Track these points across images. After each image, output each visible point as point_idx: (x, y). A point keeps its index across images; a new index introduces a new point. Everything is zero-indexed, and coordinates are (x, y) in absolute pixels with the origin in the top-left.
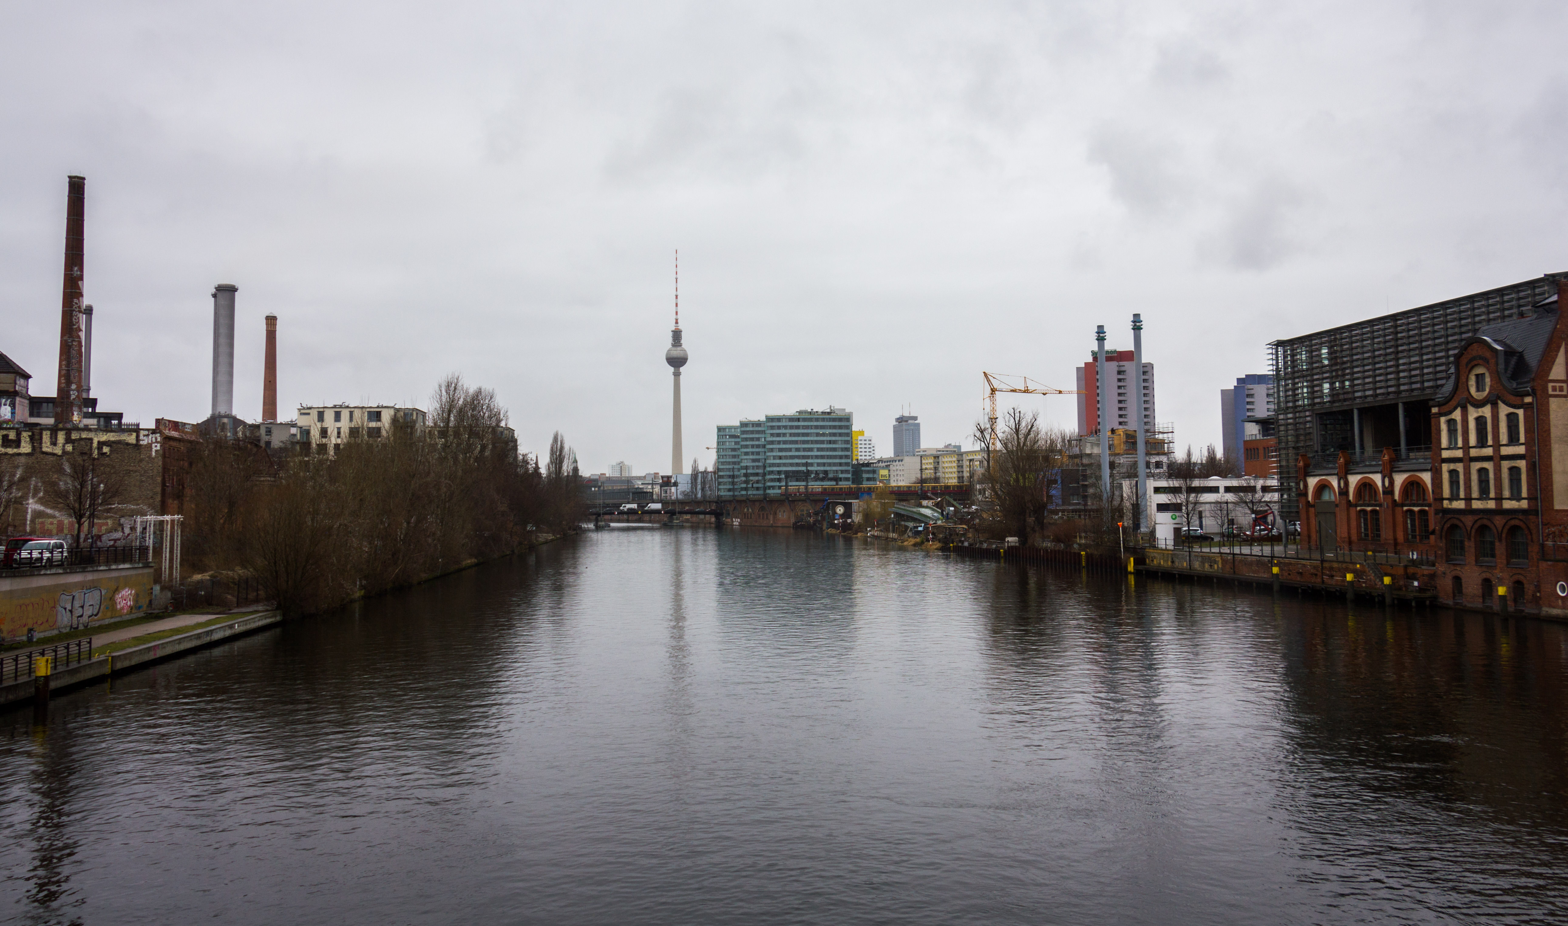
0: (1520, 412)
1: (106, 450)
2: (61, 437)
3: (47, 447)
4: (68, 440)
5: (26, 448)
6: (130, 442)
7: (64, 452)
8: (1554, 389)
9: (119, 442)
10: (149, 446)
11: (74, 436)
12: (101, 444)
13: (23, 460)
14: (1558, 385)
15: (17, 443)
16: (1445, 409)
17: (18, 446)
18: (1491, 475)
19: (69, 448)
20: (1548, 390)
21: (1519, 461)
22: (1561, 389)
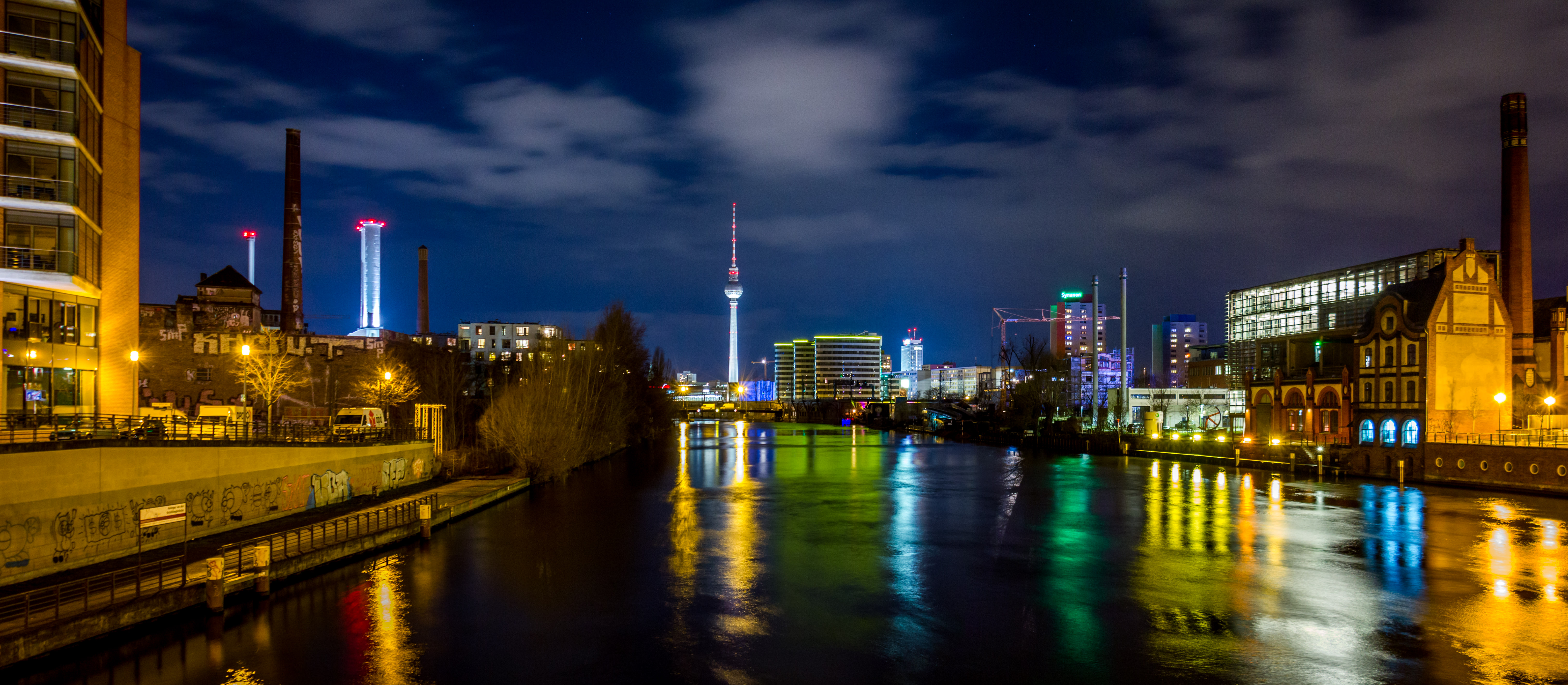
0: (1417, 344)
6: (359, 347)
8: (1440, 328)
14: (1442, 326)
16: (1364, 340)
18: (1394, 386)
20: (1436, 329)
21: (1414, 377)
22: (1444, 329)
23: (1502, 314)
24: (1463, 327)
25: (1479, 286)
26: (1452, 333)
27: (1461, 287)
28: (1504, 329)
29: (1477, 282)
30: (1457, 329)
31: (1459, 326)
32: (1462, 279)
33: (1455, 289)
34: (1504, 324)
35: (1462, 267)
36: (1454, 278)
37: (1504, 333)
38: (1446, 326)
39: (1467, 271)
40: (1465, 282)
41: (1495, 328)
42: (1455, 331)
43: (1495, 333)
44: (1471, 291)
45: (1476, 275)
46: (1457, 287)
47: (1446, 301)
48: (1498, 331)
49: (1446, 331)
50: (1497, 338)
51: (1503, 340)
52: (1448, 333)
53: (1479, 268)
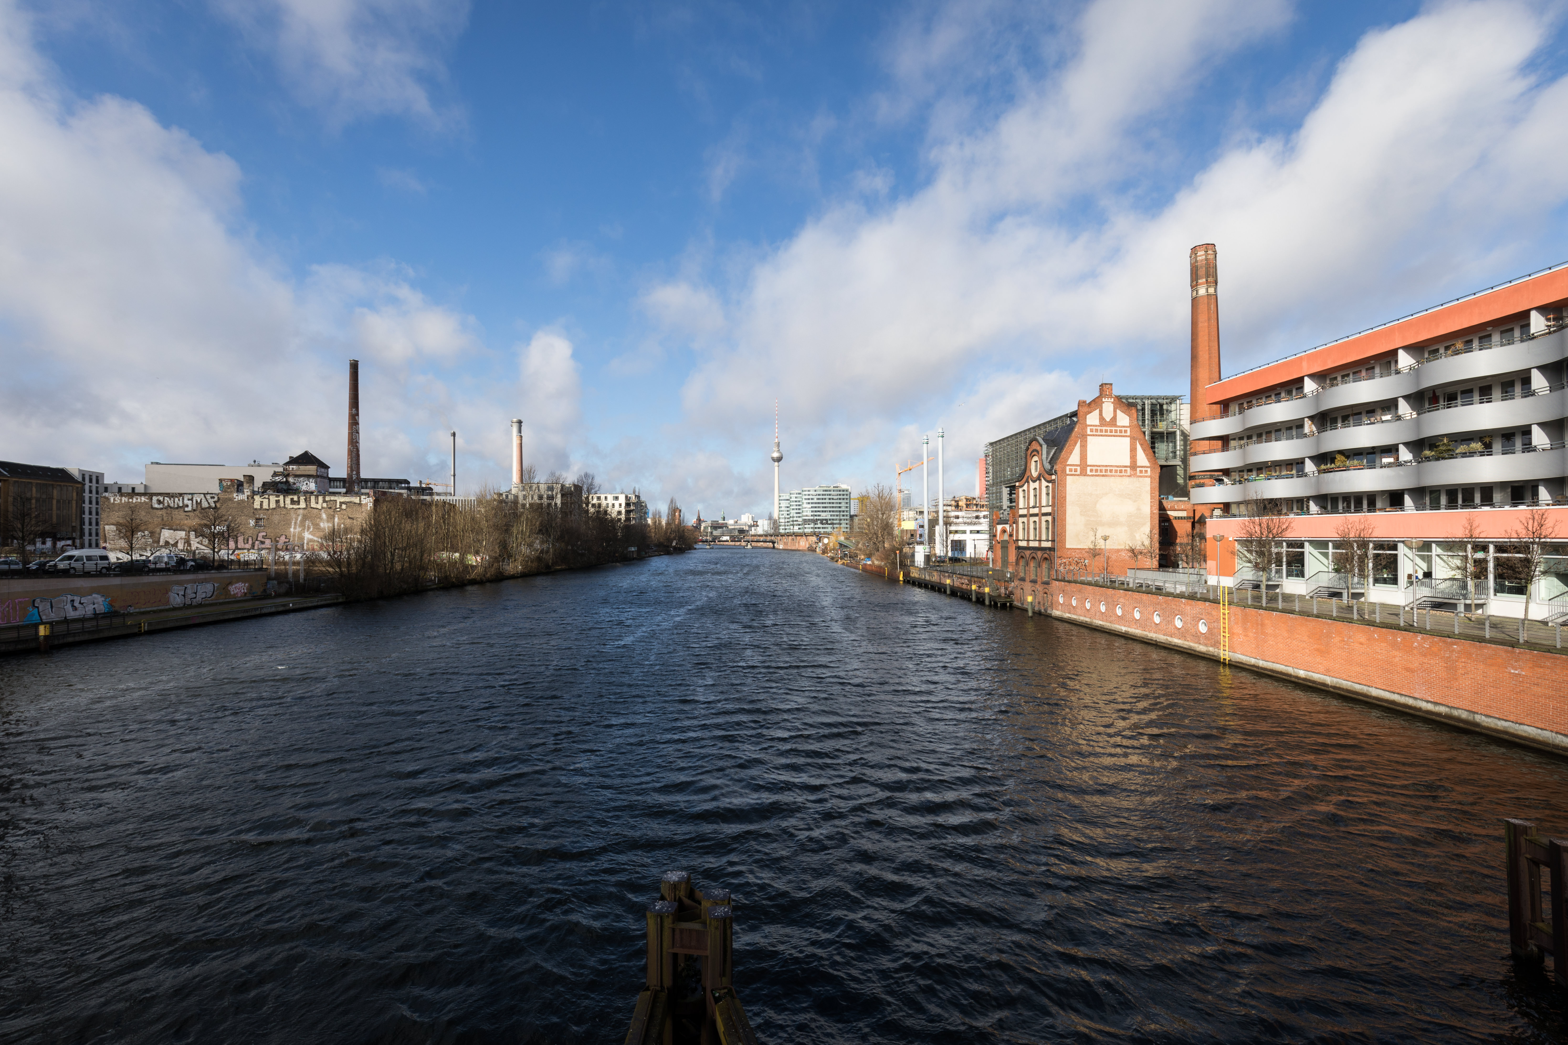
0: (1050, 485)
1: (344, 507)
2: (321, 499)
3: (313, 505)
4: (324, 501)
5: (303, 505)
6: (356, 502)
7: (323, 508)
8: (1071, 470)
9: (350, 502)
10: (366, 504)
11: (327, 498)
12: (341, 503)
13: (301, 511)
14: (1073, 468)
15: (298, 502)
16: (1021, 483)
17: (299, 504)
18: (1038, 526)
19: (325, 505)
20: (1066, 471)
21: (1049, 517)
22: (1076, 470)
23: (1147, 455)
24: (1098, 468)
25: (1118, 429)
26: (1086, 475)
27: (1097, 430)
28: (1149, 470)
29: (1115, 425)
30: (1091, 471)
31: (1094, 468)
32: (1097, 422)
33: (1089, 432)
34: (1148, 465)
35: (1097, 411)
36: (1088, 422)
37: (1149, 473)
38: (1079, 468)
39: (1104, 415)
40: (1101, 425)
41: (1138, 469)
42: (1089, 473)
43: (1138, 474)
44: (1109, 433)
45: (1114, 418)
46: (1091, 430)
47: (1078, 445)
48: (1141, 472)
49: (1078, 472)
50: (1141, 479)
51: (1148, 480)
52: (1081, 474)
53: (1118, 412)
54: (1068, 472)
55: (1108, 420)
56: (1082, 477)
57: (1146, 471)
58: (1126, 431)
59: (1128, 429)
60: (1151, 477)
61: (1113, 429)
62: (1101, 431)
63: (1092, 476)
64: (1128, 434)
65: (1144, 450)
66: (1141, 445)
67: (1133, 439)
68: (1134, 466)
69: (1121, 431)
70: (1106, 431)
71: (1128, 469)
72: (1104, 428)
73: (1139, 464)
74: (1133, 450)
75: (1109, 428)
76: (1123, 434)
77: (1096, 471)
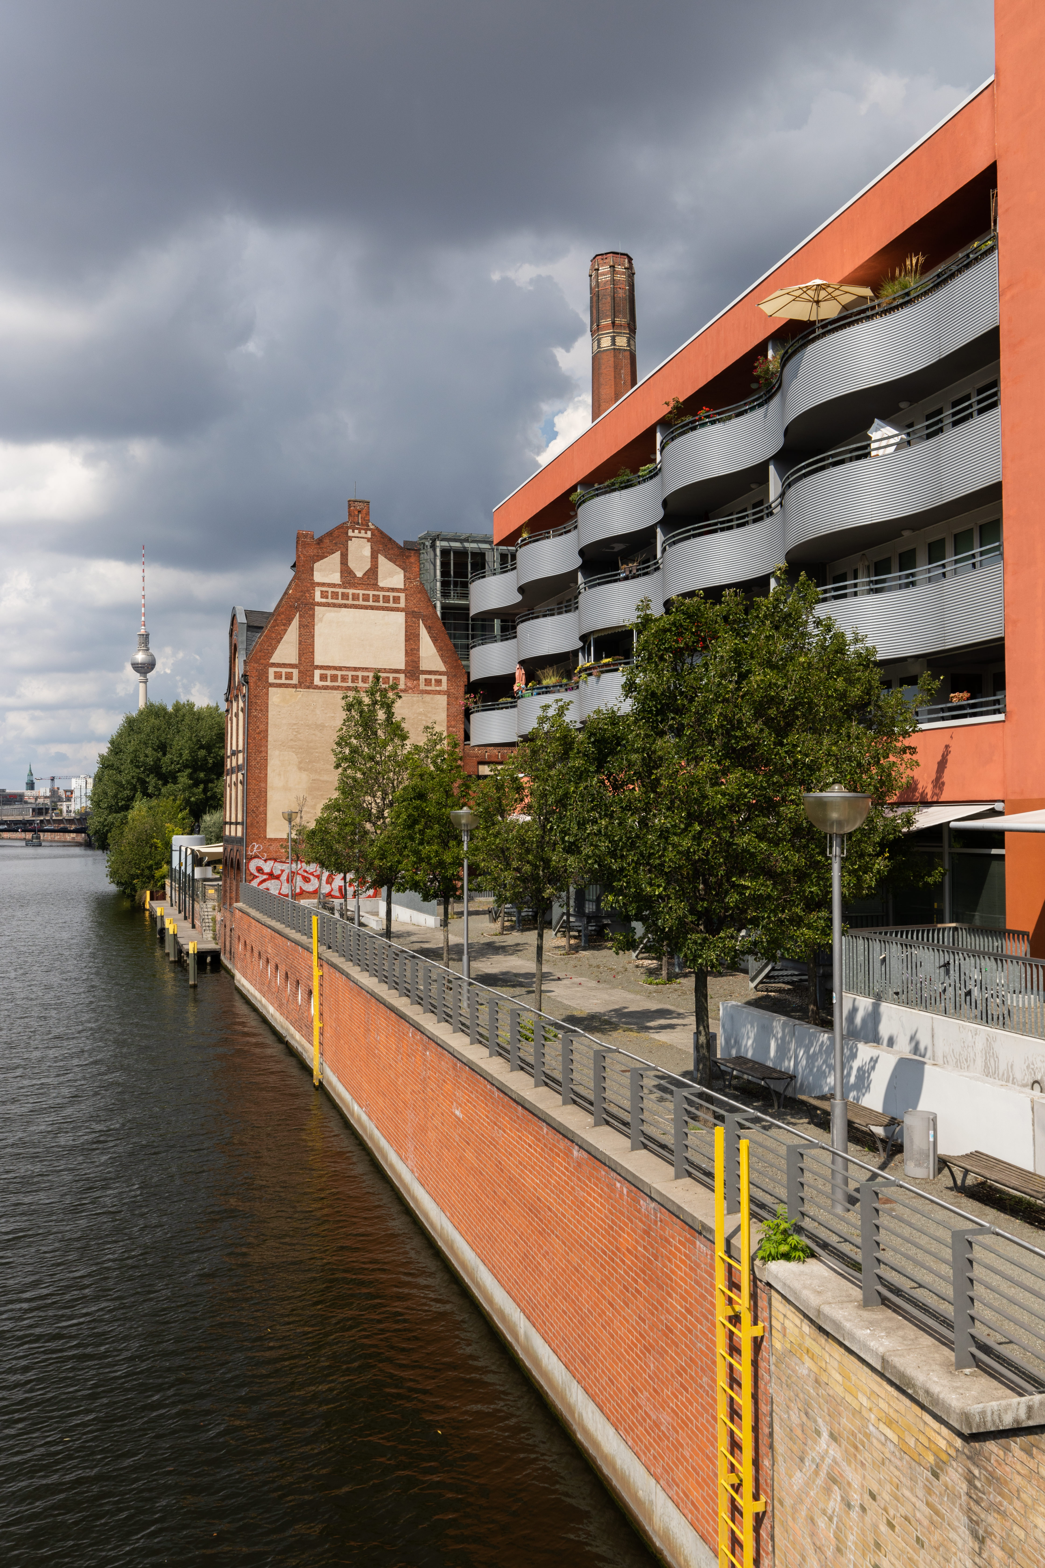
0: (243, 707)
8: (278, 676)
14: (284, 671)
20: (268, 677)
21: (241, 773)
22: (289, 676)
23: (440, 649)
24: (339, 673)
25: (381, 594)
26: (311, 686)
27: (335, 595)
28: (444, 679)
29: (375, 586)
30: (323, 678)
31: (329, 673)
32: (336, 578)
33: (318, 598)
34: (443, 669)
35: (337, 556)
36: (318, 577)
37: (444, 686)
38: (295, 672)
39: (351, 564)
40: (344, 585)
41: (423, 677)
42: (317, 681)
43: (422, 687)
44: (361, 602)
45: (373, 572)
46: (324, 595)
47: (295, 623)
48: (428, 682)
49: (295, 681)
50: (428, 697)
51: (443, 700)
52: (300, 685)
53: (381, 559)
54: (271, 679)
55: (359, 574)
56: (302, 693)
57: (439, 682)
58: (396, 600)
59: (402, 596)
60: (448, 693)
61: (371, 593)
62: (345, 596)
63: (326, 688)
64: (402, 604)
65: (435, 640)
66: (429, 629)
67: (412, 616)
68: (413, 669)
69: (386, 599)
70: (355, 597)
71: (402, 677)
72: (351, 591)
73: (424, 666)
74: (412, 638)
75: (361, 592)
76: (391, 605)
77: (334, 678)
